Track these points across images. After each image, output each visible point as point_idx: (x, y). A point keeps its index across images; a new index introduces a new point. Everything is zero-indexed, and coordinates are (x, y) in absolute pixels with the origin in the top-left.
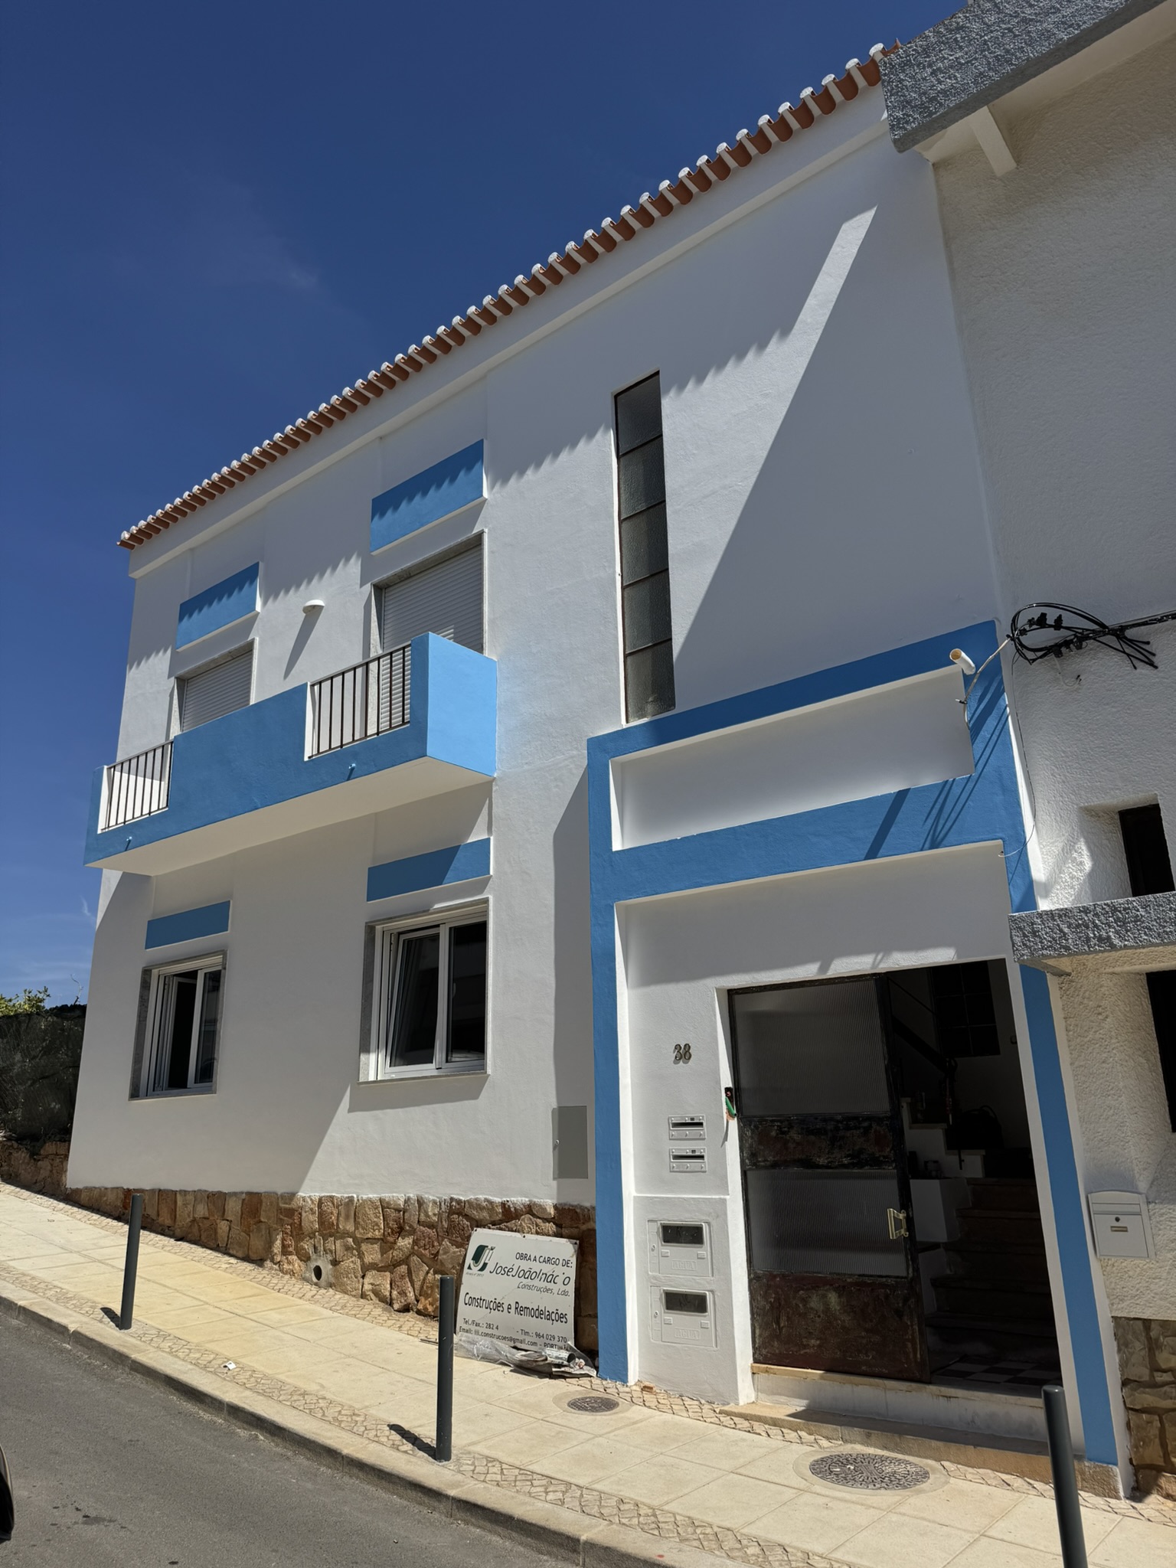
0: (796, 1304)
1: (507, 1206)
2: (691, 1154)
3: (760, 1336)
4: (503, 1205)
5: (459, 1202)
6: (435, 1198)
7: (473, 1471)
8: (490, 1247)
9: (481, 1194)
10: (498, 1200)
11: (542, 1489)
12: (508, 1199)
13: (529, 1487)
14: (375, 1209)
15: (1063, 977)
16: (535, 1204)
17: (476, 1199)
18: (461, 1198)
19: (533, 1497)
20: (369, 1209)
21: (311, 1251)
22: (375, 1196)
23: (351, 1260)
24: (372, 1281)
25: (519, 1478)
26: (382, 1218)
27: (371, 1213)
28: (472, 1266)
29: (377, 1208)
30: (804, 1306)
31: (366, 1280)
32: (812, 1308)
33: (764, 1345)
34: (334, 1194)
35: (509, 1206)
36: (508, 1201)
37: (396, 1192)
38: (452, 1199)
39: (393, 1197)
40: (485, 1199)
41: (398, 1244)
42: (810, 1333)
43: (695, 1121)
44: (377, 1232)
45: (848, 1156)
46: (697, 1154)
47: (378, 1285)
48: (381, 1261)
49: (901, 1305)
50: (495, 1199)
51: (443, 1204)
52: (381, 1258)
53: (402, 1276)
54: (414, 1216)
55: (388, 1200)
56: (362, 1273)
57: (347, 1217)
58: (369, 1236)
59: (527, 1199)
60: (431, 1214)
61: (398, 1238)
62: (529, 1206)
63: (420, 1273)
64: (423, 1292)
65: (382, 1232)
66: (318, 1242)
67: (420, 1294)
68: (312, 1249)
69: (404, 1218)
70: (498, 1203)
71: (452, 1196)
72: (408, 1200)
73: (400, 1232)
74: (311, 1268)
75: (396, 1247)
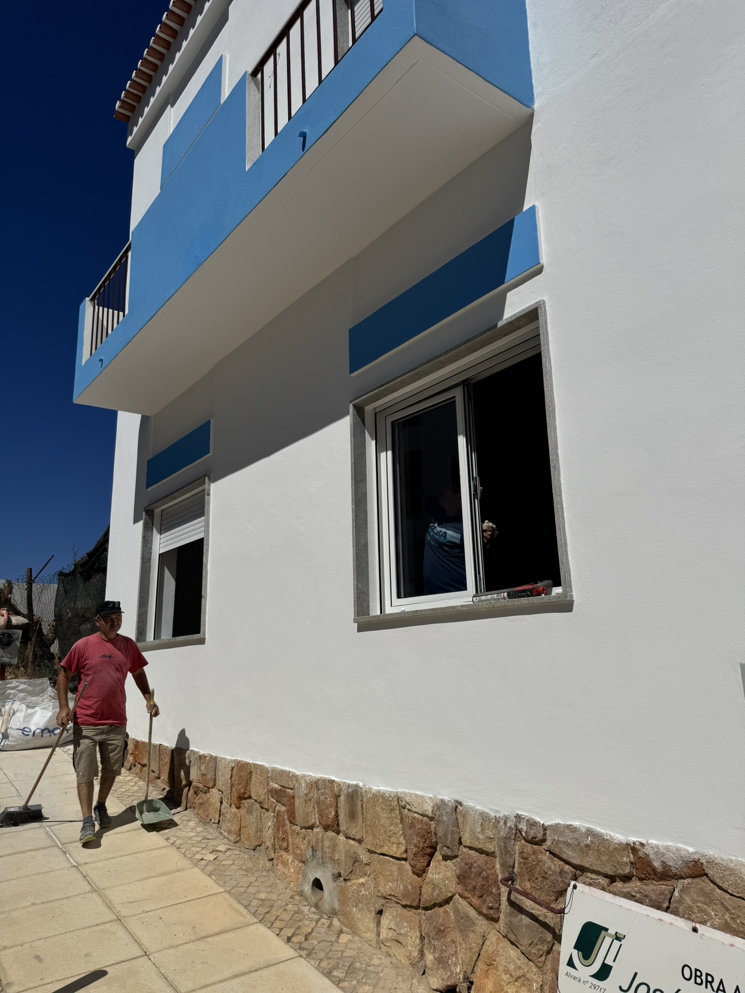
1: (641, 854)
4: (633, 849)
5: (532, 824)
6: (487, 810)
8: (612, 931)
10: (619, 837)
12: (644, 842)
16: (711, 861)
17: (569, 827)
18: (538, 819)
20: (382, 809)
22: (389, 789)
24: (393, 925)
26: (401, 826)
27: (384, 816)
28: (576, 961)
29: (392, 810)
31: (385, 921)
34: (333, 778)
35: (647, 855)
36: (642, 845)
37: (419, 788)
38: (518, 817)
39: (417, 796)
40: (587, 829)
41: (430, 875)
44: (395, 847)
47: (402, 935)
48: (405, 894)
50: (613, 834)
51: (502, 823)
52: (404, 890)
53: (440, 930)
54: (453, 833)
55: (408, 799)
56: (378, 908)
57: (352, 815)
58: (384, 851)
59: (691, 850)
60: (481, 836)
61: (428, 865)
62: (696, 862)
63: (472, 935)
64: (478, 970)
65: (403, 848)
66: (317, 843)
67: (473, 972)
68: (309, 853)
69: (436, 834)
70: (620, 844)
71: (520, 813)
72: (440, 805)
73: (432, 855)
74: (309, 878)
75: (427, 880)
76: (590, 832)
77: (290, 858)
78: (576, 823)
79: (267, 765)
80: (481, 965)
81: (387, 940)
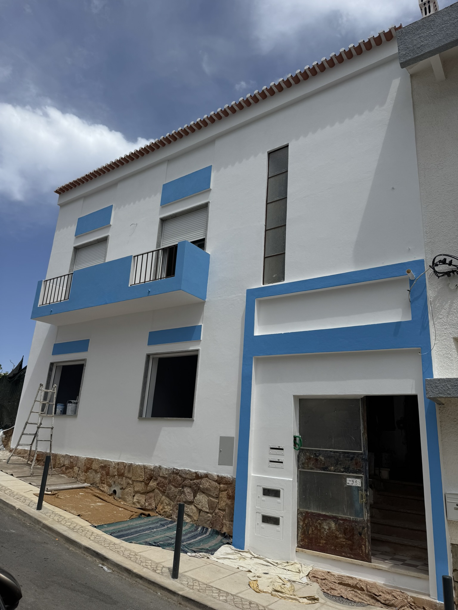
0: (317, 525)
1: (197, 474)
2: (277, 461)
3: (300, 536)
5: (177, 470)
6: (167, 467)
7: (188, 584)
9: (187, 468)
10: (194, 471)
11: (217, 595)
12: (198, 471)
13: (212, 593)
14: (141, 469)
15: (441, 405)
16: (209, 474)
17: (184, 470)
18: (178, 468)
19: (214, 598)
20: (139, 469)
21: (112, 483)
22: (142, 464)
23: (129, 489)
24: (137, 498)
25: (207, 588)
26: (144, 473)
27: (139, 471)
30: (320, 526)
31: (135, 498)
32: (323, 528)
33: (302, 540)
34: (124, 462)
35: (198, 474)
36: (198, 472)
37: (150, 463)
38: (174, 468)
39: (149, 465)
40: (188, 470)
41: (150, 484)
42: (322, 537)
43: (280, 448)
44: (141, 479)
45: (344, 468)
46: (280, 461)
47: (140, 500)
48: (142, 490)
49: (361, 530)
50: (193, 470)
51: (170, 470)
52: (142, 489)
53: (150, 497)
54: (157, 473)
55: (147, 466)
56: (133, 495)
57: (129, 471)
58: (138, 480)
59: (206, 472)
60: (164, 473)
61: (150, 482)
62: (207, 475)
63: (158, 497)
64: (159, 505)
65: (143, 479)
66: (116, 480)
67: (158, 505)
68: (113, 483)
69: (153, 474)
70: (194, 472)
71: (174, 467)
72: (155, 467)
73: (151, 480)
74: (112, 490)
75: (149, 486)
76: (189, 470)
77: (105, 485)
78: (186, 469)
79: (100, 459)
80: (160, 504)
81: (135, 502)
